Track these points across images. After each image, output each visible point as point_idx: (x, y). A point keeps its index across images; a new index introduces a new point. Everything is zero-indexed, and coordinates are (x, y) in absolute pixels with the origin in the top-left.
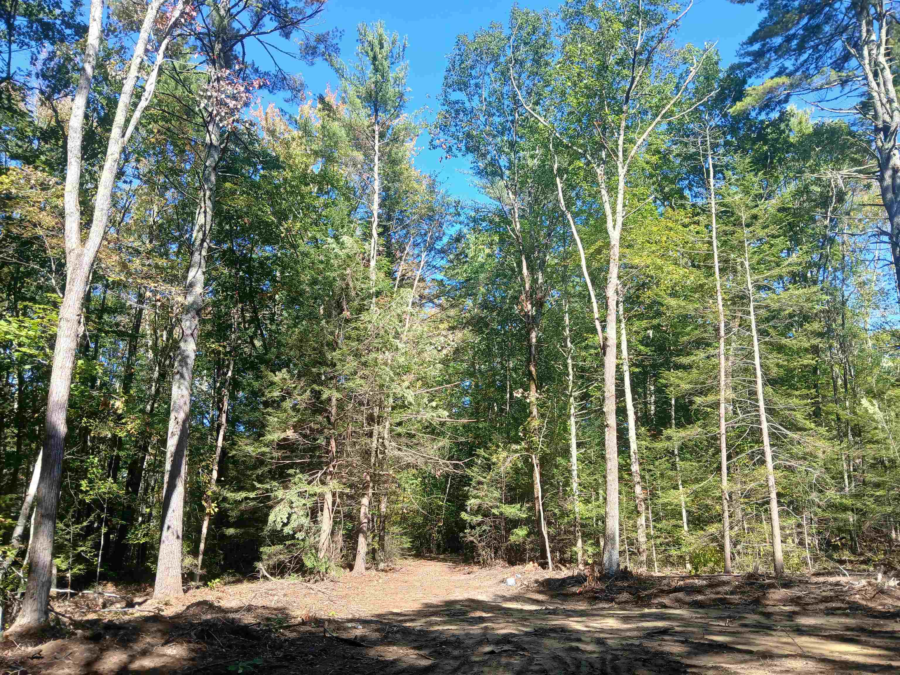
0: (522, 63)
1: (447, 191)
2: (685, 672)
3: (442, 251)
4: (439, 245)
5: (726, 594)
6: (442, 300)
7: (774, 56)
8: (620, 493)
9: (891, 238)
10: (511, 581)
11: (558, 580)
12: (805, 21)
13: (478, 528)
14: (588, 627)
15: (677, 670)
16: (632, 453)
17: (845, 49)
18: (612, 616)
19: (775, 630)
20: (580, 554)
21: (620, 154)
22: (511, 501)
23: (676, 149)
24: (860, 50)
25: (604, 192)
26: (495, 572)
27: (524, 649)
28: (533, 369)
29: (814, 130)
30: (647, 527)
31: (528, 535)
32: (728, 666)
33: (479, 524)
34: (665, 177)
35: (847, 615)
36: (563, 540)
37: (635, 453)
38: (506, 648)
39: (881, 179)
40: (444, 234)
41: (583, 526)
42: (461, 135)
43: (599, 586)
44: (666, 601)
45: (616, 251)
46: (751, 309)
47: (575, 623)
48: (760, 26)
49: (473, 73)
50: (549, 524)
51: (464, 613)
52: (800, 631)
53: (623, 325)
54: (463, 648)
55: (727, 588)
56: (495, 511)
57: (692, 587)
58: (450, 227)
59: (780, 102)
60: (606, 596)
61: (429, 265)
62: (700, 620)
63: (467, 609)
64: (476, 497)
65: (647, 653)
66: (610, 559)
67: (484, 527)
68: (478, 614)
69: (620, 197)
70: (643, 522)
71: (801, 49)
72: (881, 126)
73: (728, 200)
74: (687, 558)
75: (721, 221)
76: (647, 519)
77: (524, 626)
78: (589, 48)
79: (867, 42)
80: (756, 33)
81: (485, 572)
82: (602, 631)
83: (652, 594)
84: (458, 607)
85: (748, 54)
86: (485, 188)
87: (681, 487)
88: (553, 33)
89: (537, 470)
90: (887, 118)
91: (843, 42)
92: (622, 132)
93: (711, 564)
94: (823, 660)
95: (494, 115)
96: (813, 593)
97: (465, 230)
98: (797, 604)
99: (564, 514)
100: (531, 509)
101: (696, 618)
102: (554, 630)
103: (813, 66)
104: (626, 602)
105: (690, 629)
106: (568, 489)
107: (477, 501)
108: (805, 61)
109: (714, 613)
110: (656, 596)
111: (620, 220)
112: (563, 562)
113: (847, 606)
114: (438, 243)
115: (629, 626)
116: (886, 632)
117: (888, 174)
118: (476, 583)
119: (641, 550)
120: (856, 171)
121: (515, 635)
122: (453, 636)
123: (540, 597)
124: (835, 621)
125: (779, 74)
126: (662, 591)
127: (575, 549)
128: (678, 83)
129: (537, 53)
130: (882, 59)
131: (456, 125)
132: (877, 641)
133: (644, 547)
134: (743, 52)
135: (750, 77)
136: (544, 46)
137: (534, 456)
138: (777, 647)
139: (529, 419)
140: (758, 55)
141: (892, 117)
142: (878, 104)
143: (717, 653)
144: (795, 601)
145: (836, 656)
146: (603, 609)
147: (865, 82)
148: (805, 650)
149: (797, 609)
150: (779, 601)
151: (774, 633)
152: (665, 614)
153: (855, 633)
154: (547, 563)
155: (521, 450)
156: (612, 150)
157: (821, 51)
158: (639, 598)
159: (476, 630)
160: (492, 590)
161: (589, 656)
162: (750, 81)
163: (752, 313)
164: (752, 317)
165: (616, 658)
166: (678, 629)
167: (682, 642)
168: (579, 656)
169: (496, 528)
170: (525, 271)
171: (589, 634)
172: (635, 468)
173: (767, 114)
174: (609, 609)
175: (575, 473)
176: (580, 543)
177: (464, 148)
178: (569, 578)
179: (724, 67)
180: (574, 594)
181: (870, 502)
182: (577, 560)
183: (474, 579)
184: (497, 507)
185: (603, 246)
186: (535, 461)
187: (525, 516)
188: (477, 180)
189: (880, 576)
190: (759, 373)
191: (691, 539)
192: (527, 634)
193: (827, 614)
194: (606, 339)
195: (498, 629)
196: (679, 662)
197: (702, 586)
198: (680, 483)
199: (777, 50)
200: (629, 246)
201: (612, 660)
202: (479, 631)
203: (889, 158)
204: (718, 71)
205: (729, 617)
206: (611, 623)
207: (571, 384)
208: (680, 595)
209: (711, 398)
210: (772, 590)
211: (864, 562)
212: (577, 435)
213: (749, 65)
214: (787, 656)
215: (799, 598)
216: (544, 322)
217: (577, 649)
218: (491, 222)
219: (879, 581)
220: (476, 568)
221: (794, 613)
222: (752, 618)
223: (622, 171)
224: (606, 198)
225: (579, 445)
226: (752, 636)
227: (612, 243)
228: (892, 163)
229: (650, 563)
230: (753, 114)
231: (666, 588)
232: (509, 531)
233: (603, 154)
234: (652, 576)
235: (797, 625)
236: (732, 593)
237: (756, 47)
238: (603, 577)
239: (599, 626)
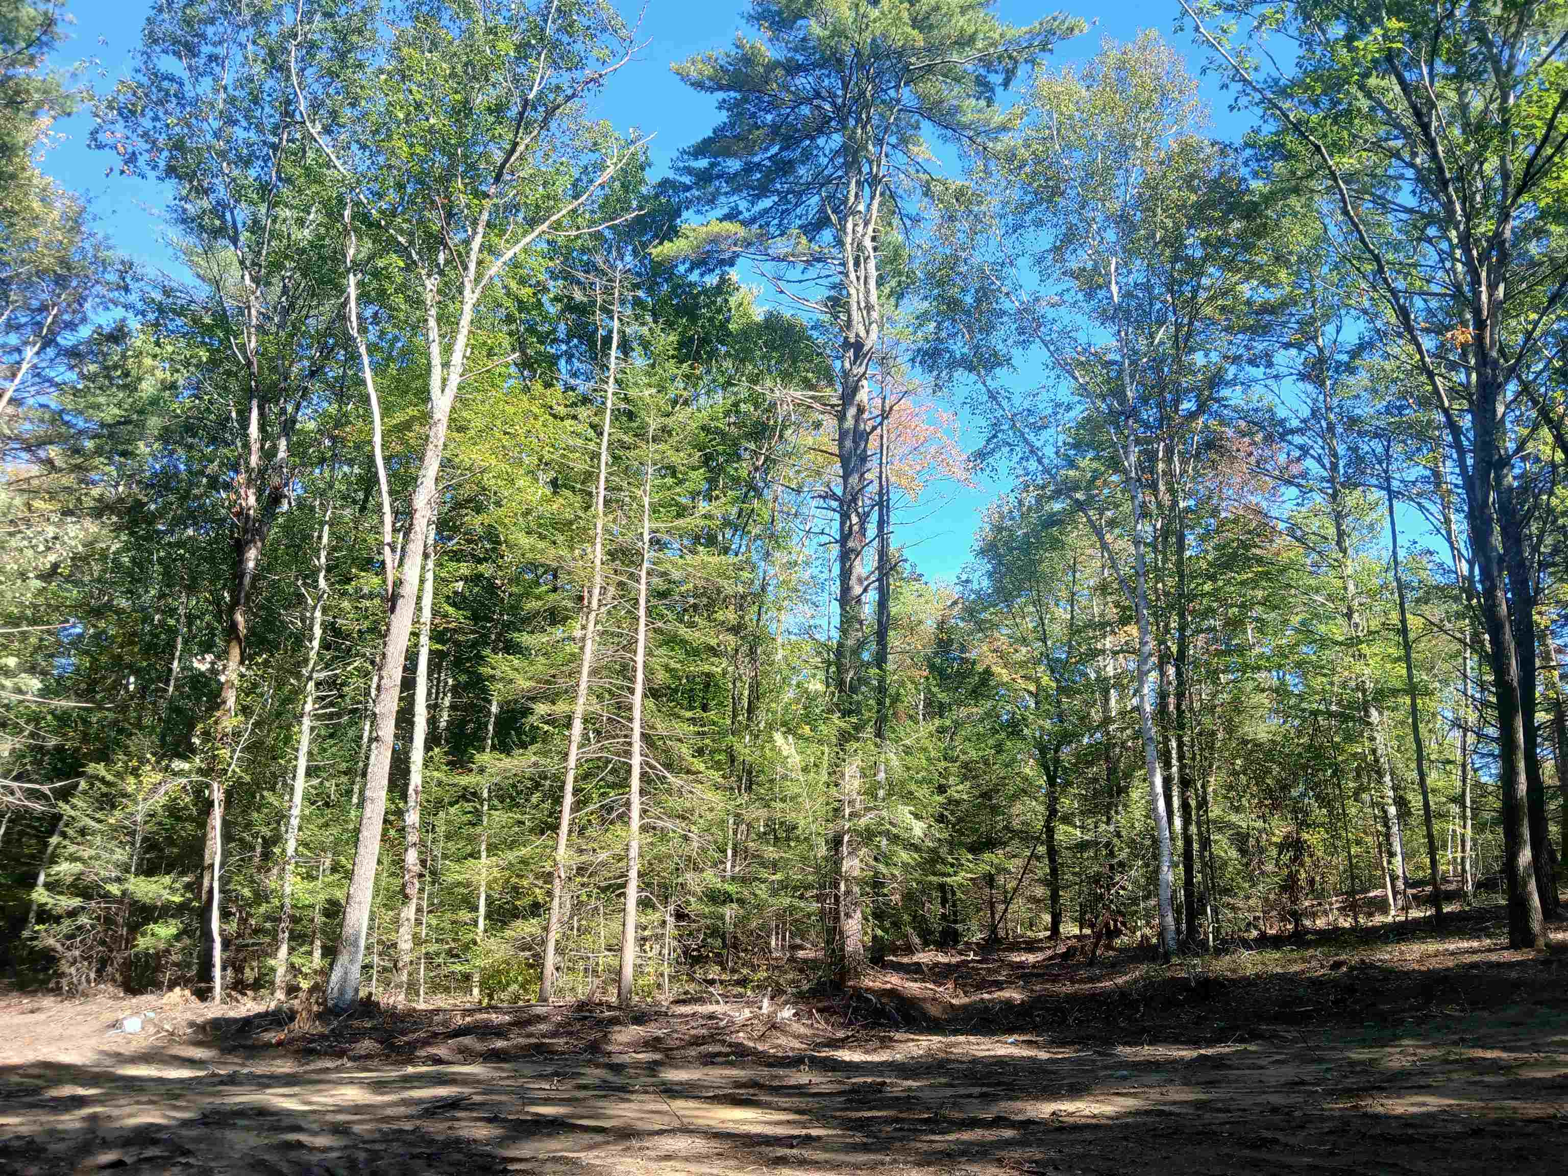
0: (312, 47)
1: (107, 238)
2: (505, 1170)
3: (74, 354)
4: (67, 339)
5: (544, 1036)
6: (53, 452)
7: (725, 188)
8: (379, 862)
9: (841, 505)
10: (133, 1025)
11: (235, 1020)
12: (775, 149)
13: (66, 922)
14: (310, 1103)
15: (486, 1169)
16: (411, 791)
17: (822, 210)
18: (351, 1082)
19: (632, 1092)
20: (281, 971)
21: (472, 266)
22: (149, 870)
23: (556, 287)
24: (843, 220)
25: (432, 323)
26: (95, 1008)
27: (187, 1153)
28: (239, 618)
29: (766, 320)
30: (418, 922)
31: (177, 937)
32: (575, 1155)
33: (73, 914)
34: (532, 330)
35: (731, 1064)
36: (247, 945)
37: (416, 792)
38: (150, 1152)
39: (841, 417)
40: (84, 320)
41: (295, 920)
42: (162, 139)
43: (319, 1028)
44: (441, 1051)
45: (440, 432)
46: (643, 574)
47: (281, 1099)
48: (714, 132)
49: (210, 30)
50: (225, 915)
51: (37, 1091)
52: (671, 1091)
53: (430, 564)
54: (47, 1161)
55: (543, 1027)
56: (114, 889)
57: (486, 1026)
58: (100, 309)
59: (722, 263)
60: (330, 1046)
61: (38, 375)
62: (508, 1082)
63: (40, 1082)
64: (73, 858)
65: (432, 1142)
66: (344, 980)
67: (83, 920)
68: (68, 1090)
69: (461, 340)
70: (412, 917)
71: (763, 191)
72: (852, 340)
73: (633, 393)
74: (476, 978)
75: (617, 424)
76: (419, 910)
77: (175, 1108)
78: (444, 65)
79: (855, 213)
80: (707, 142)
81: (69, 1009)
82: (340, 1110)
83: (417, 1041)
84: (15, 1079)
85: (689, 171)
86: (188, 253)
87: (484, 854)
88: (380, 16)
89: (218, 813)
90: (863, 334)
91: (822, 200)
92: (480, 230)
93: (514, 987)
94: (717, 1135)
95: (235, 123)
96: (676, 1031)
97: (134, 324)
98: (656, 1049)
99: (261, 896)
100: (194, 887)
101: (501, 1078)
102: (242, 1113)
103: (776, 222)
104: (368, 1057)
105: (494, 1097)
106: (277, 850)
107: (78, 867)
108: (766, 211)
109: (528, 1070)
110: (426, 1043)
111: (454, 380)
112: (239, 986)
113: (728, 1050)
114: (67, 334)
115: (387, 1098)
116: (791, 1087)
117: (852, 412)
118: (55, 1029)
119: (400, 964)
120: (811, 397)
121: (159, 1128)
122: (19, 1138)
123: (199, 1053)
124: (716, 1075)
125: (728, 217)
126: (435, 1035)
127: (272, 962)
128: (577, 180)
129: (344, 40)
130: (868, 243)
131: (156, 119)
132: (783, 1101)
133: (407, 958)
134: (681, 165)
135: (687, 208)
136: (360, 32)
137: (215, 785)
138: (641, 1119)
139: (217, 714)
140: (704, 178)
141: (868, 332)
142: (854, 307)
143: (549, 1135)
144: (653, 1044)
145: (731, 1128)
146: (327, 1070)
147: (841, 269)
148: (685, 1120)
149: (657, 1056)
150: (628, 1044)
151: (633, 1097)
152: (446, 1074)
153: (751, 1091)
154: (210, 989)
155: (190, 771)
156: (460, 255)
157: (789, 203)
158: (392, 1047)
159: (71, 1121)
160: (93, 1042)
161: (324, 1156)
162: (685, 214)
163: (643, 581)
164: (643, 587)
165: (375, 1156)
166: (477, 1098)
167: (489, 1120)
168: (305, 1156)
169: (108, 921)
170: (254, 430)
171: (317, 1117)
172: (413, 818)
173: (702, 275)
174: (337, 1069)
175: (295, 822)
176: (284, 950)
177: (162, 164)
178: (259, 1016)
179: (653, 176)
180: (268, 1046)
181: (762, 891)
182: (272, 983)
183: (45, 1023)
184: (118, 880)
185: (418, 418)
186: (217, 794)
187: (177, 899)
188: (175, 233)
189: (766, 1002)
190: (640, 676)
191: (492, 943)
192: (185, 1123)
193: (705, 1064)
194: (398, 583)
195: (119, 1118)
196: (489, 1155)
197: (500, 1025)
198: (483, 847)
199: (730, 179)
200: (461, 429)
201: (368, 1162)
202: (78, 1125)
203: (856, 389)
204: (642, 181)
205: (557, 1074)
206: (353, 1095)
207: (313, 655)
208: (467, 1041)
209: (561, 707)
210: (617, 1028)
211: (739, 983)
212: (310, 753)
213: (688, 188)
214: (660, 1133)
215: (657, 1039)
216: (273, 532)
217: (300, 1145)
218: (194, 321)
219: (765, 1011)
220: (48, 1001)
221: (655, 1062)
222: (593, 1075)
223: (470, 297)
224: (434, 334)
225: (311, 772)
226: (600, 1104)
227: (436, 416)
228: (858, 398)
229: (412, 988)
230: (682, 269)
231: (441, 1029)
232: (135, 928)
233: (441, 258)
234: (415, 1010)
235: (664, 1083)
236: (554, 1034)
237: (702, 163)
238: (327, 1013)
239: (330, 1101)
